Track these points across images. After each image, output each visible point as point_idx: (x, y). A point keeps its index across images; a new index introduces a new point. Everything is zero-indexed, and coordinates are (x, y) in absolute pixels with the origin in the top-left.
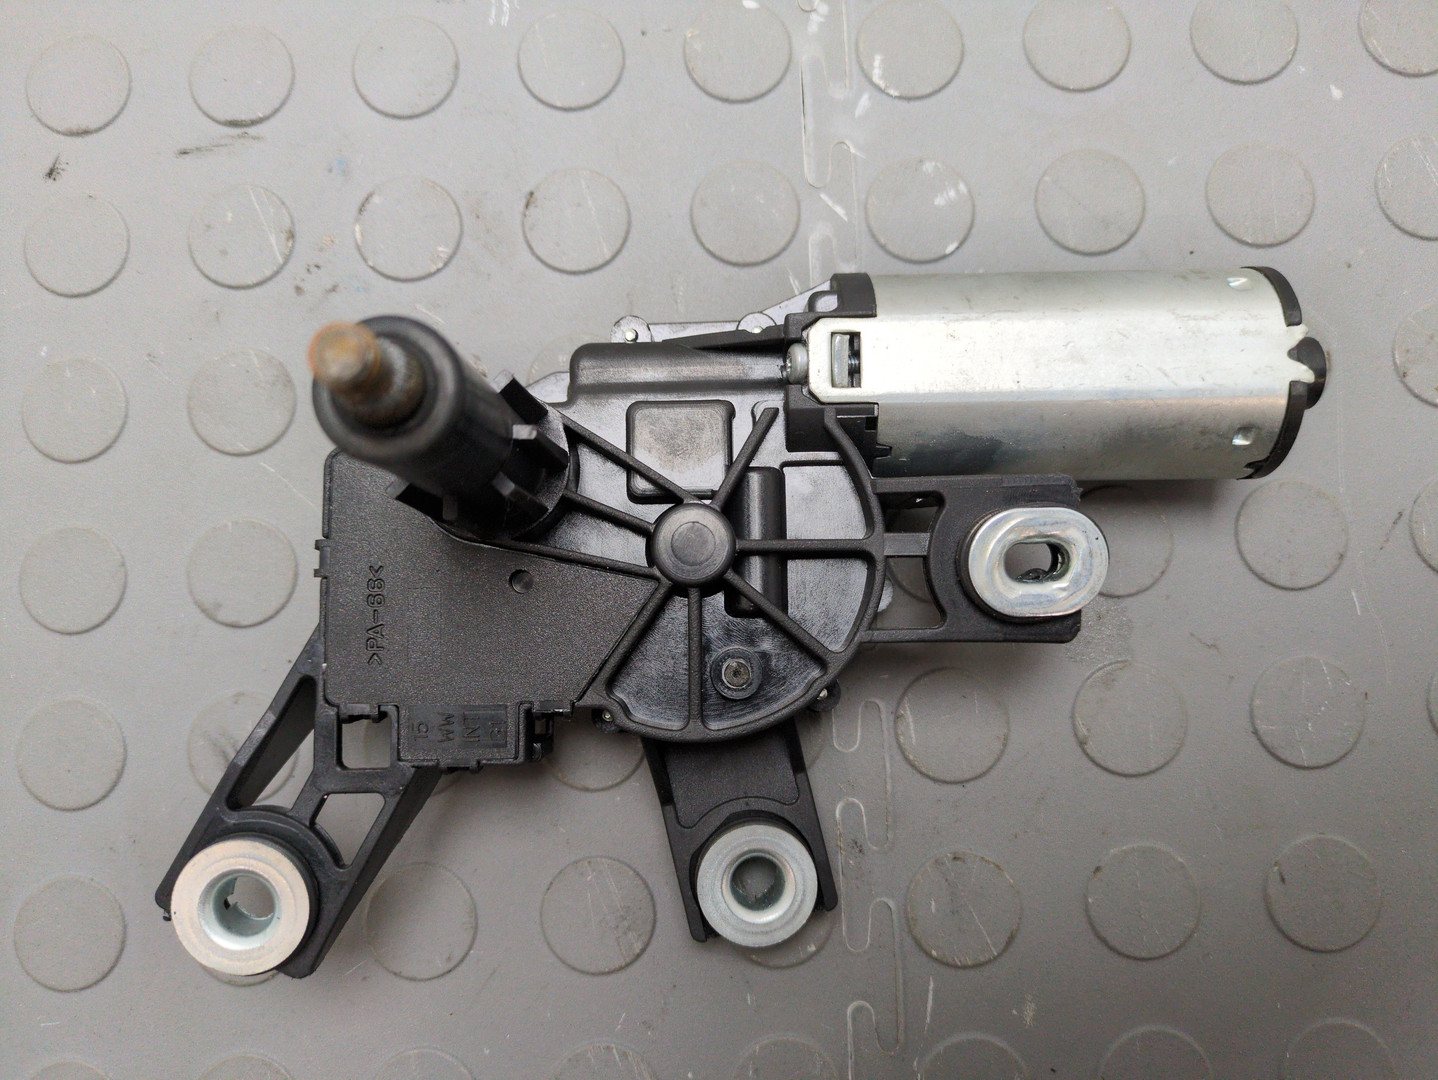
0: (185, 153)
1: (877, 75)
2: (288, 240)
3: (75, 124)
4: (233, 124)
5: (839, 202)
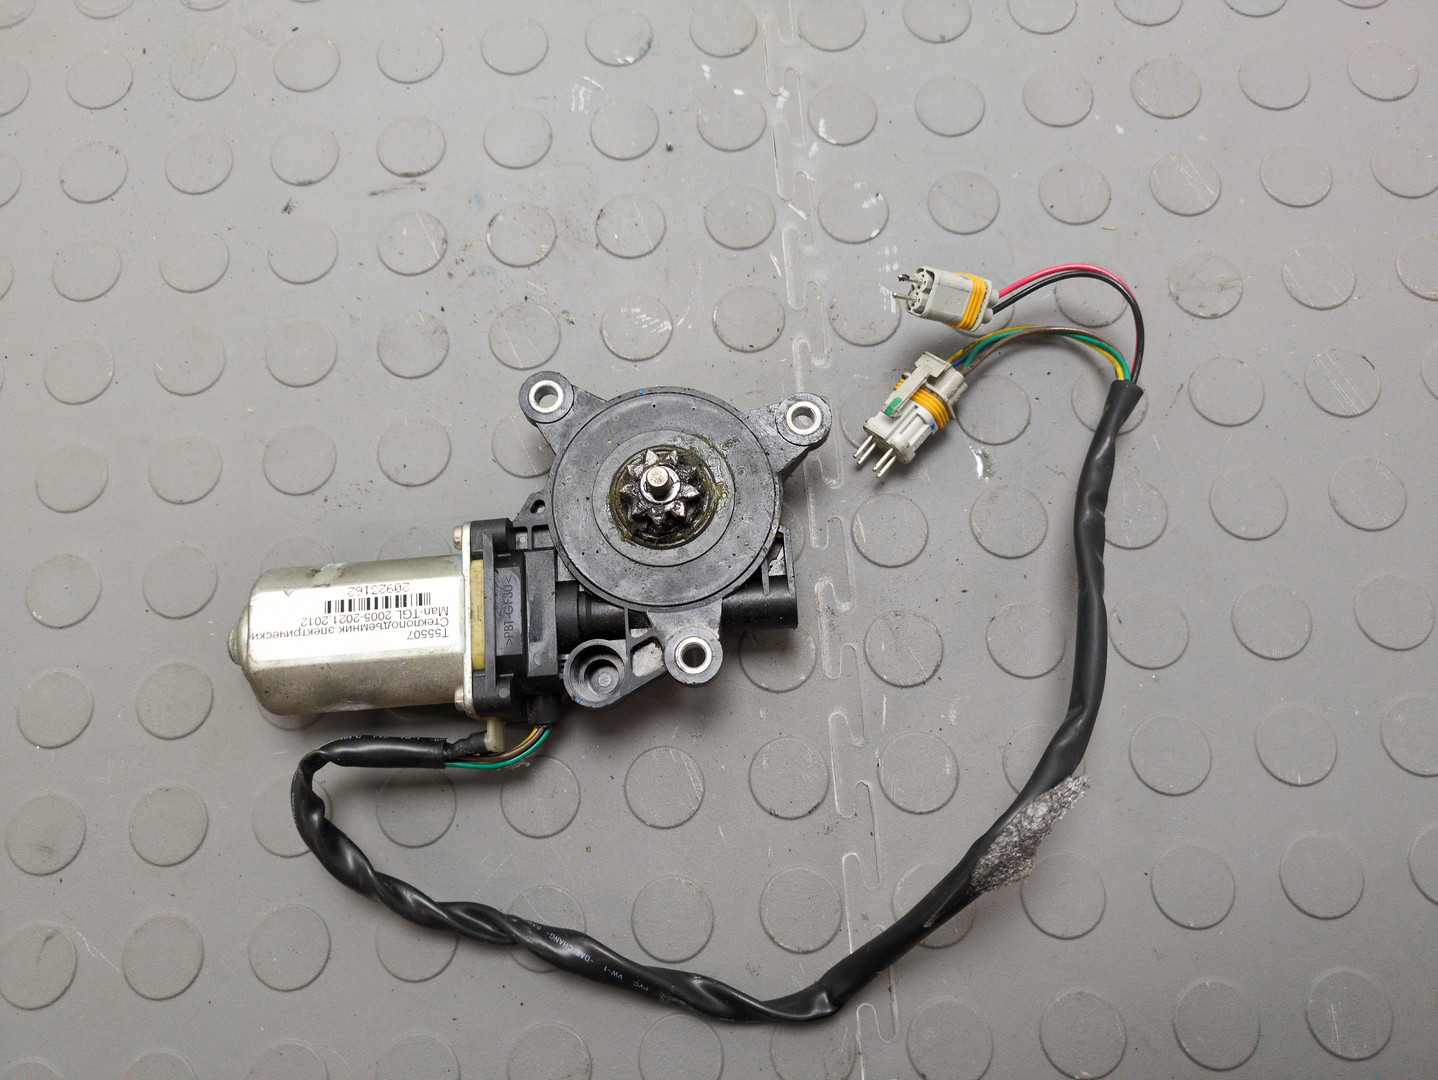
0: (374, 194)
1: (822, 131)
2: (443, 244)
3: (303, 177)
4: (407, 175)
5: (799, 209)
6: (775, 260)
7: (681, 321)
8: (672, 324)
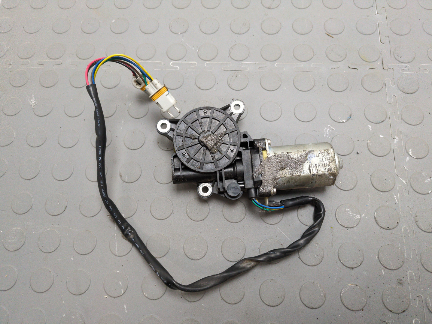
6: (395, 197)
7: (363, 215)
8: (360, 216)
